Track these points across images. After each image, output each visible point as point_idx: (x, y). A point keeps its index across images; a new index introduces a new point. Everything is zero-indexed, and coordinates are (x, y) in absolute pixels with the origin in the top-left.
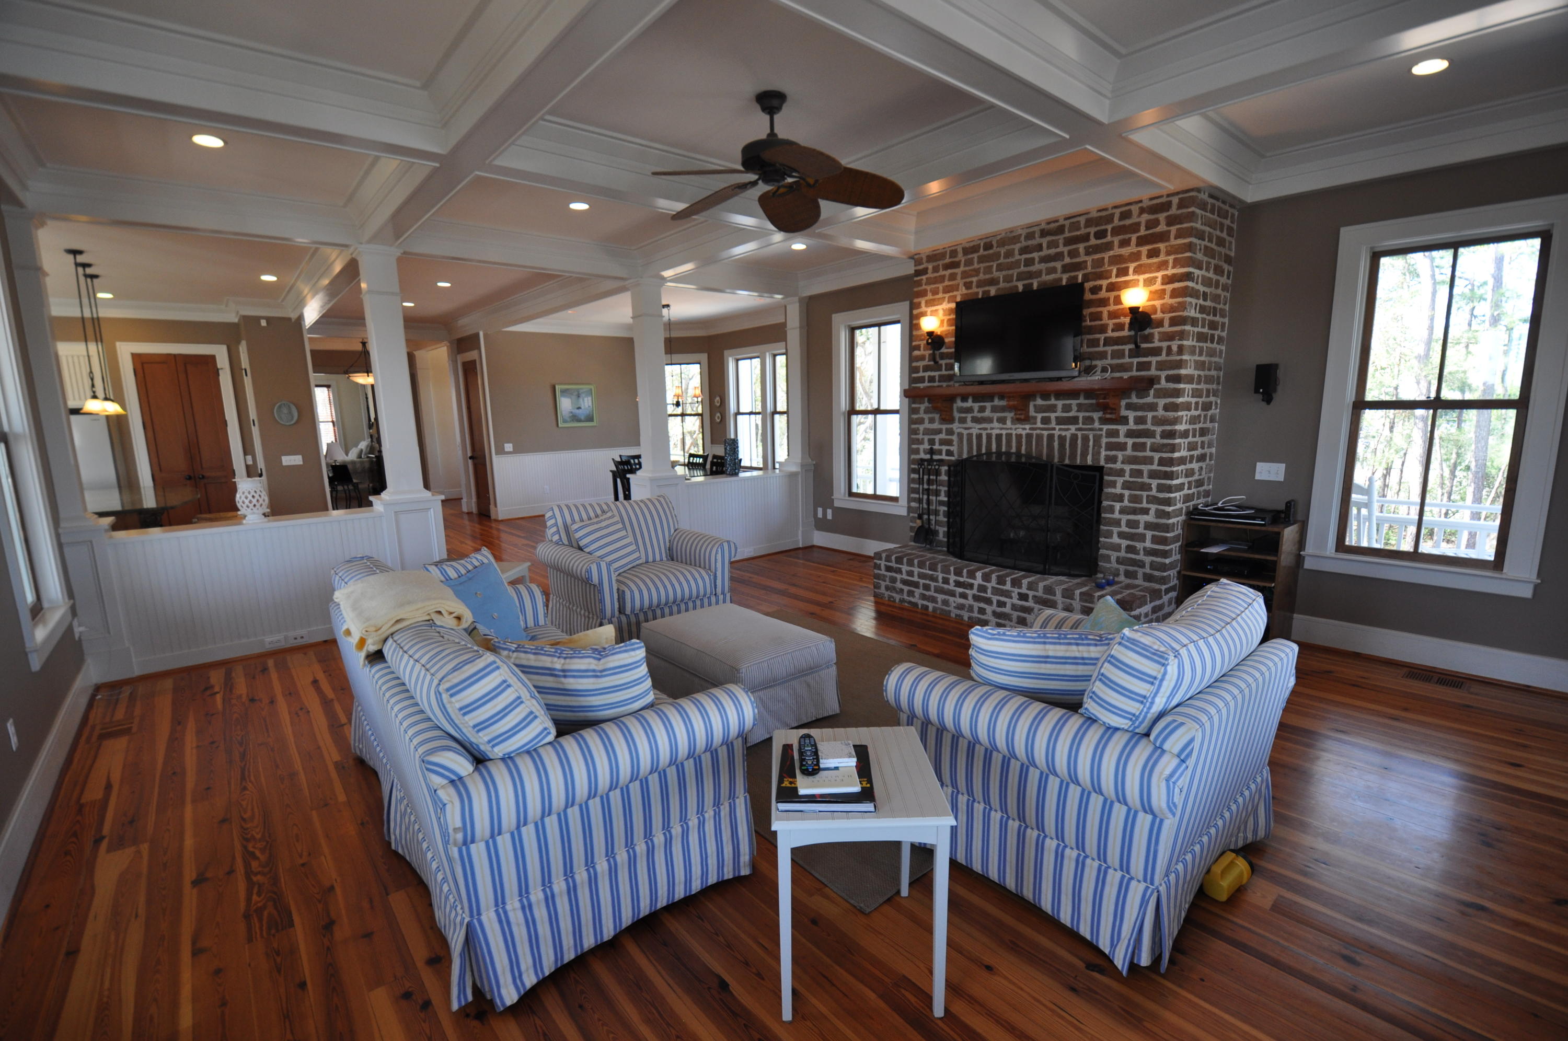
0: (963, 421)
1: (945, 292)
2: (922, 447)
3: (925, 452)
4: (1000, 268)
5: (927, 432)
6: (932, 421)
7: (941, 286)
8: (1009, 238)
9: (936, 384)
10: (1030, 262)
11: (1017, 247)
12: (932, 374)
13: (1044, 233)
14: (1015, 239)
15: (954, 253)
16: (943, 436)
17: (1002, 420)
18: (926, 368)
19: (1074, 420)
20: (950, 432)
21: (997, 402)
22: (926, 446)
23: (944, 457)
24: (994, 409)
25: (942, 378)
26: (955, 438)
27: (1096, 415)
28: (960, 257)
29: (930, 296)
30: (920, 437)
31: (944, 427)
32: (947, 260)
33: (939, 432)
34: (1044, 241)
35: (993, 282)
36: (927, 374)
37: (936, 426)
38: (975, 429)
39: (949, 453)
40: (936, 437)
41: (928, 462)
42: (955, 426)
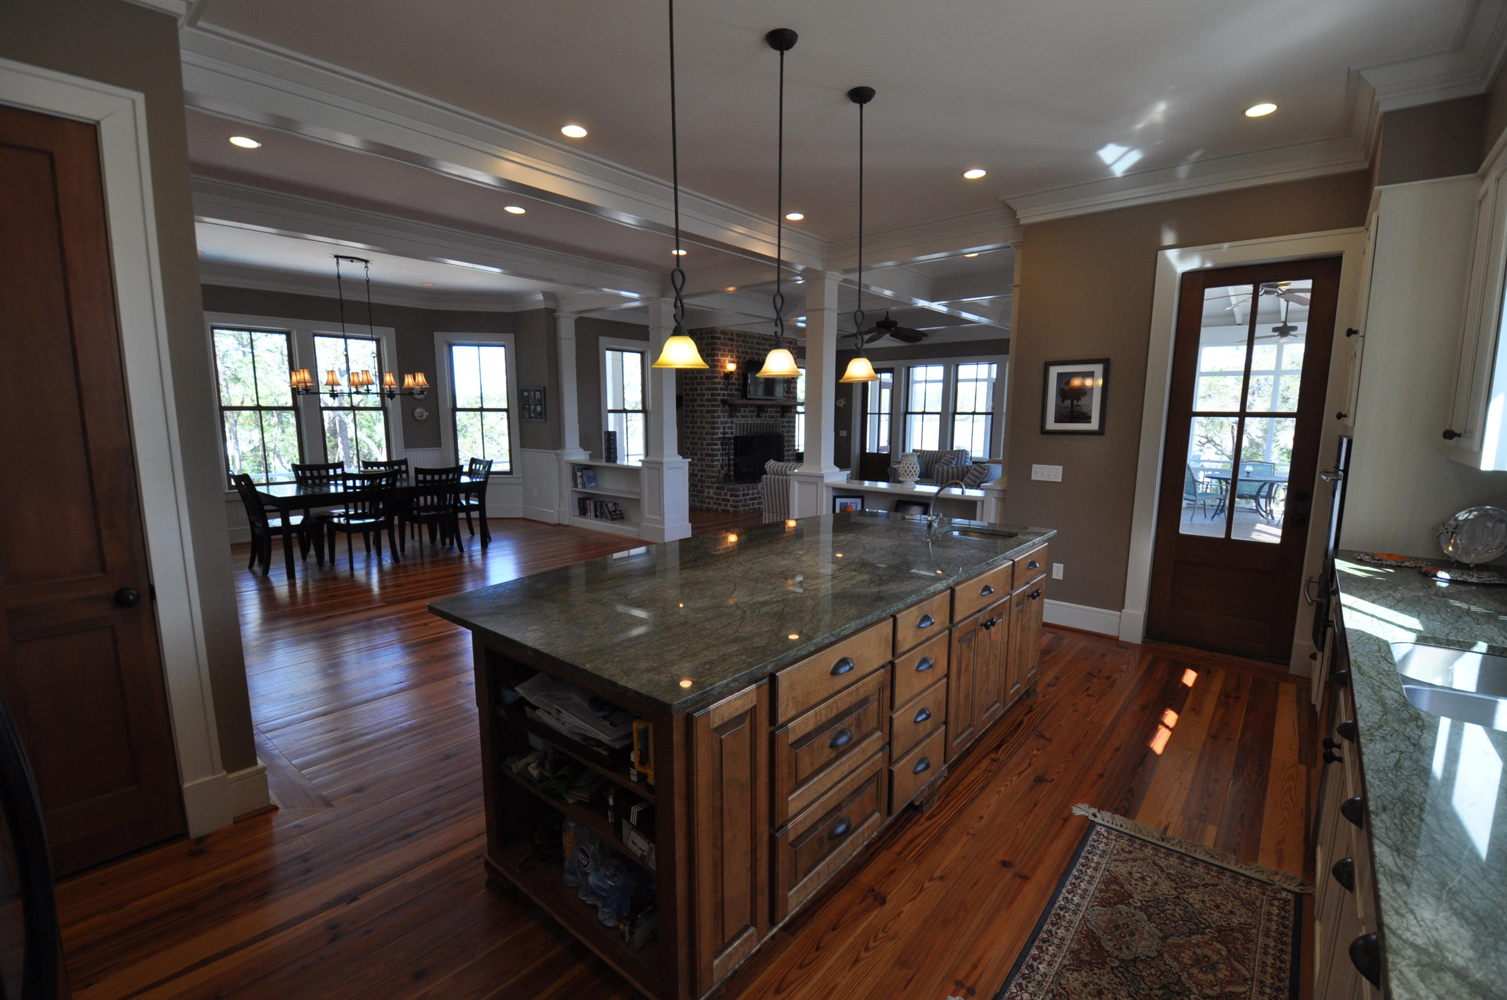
0: (737, 417)
1: (729, 352)
2: (719, 431)
3: (721, 434)
4: (749, 348)
5: (722, 423)
6: (724, 417)
7: (727, 348)
8: (752, 336)
9: (726, 398)
10: (759, 349)
11: (755, 341)
12: (724, 392)
13: (763, 339)
14: (754, 337)
15: (732, 334)
16: (729, 425)
17: (752, 417)
18: (722, 389)
19: (772, 417)
20: (732, 422)
21: (750, 408)
22: (722, 430)
23: (730, 436)
24: (750, 412)
25: (729, 395)
26: (734, 425)
27: (779, 415)
28: (735, 337)
29: (722, 352)
30: (719, 425)
31: (729, 420)
32: (730, 337)
33: (727, 422)
34: (763, 342)
35: (747, 353)
36: (722, 392)
37: (726, 419)
38: (742, 421)
39: (732, 433)
40: (726, 425)
41: (723, 438)
42: (734, 419)
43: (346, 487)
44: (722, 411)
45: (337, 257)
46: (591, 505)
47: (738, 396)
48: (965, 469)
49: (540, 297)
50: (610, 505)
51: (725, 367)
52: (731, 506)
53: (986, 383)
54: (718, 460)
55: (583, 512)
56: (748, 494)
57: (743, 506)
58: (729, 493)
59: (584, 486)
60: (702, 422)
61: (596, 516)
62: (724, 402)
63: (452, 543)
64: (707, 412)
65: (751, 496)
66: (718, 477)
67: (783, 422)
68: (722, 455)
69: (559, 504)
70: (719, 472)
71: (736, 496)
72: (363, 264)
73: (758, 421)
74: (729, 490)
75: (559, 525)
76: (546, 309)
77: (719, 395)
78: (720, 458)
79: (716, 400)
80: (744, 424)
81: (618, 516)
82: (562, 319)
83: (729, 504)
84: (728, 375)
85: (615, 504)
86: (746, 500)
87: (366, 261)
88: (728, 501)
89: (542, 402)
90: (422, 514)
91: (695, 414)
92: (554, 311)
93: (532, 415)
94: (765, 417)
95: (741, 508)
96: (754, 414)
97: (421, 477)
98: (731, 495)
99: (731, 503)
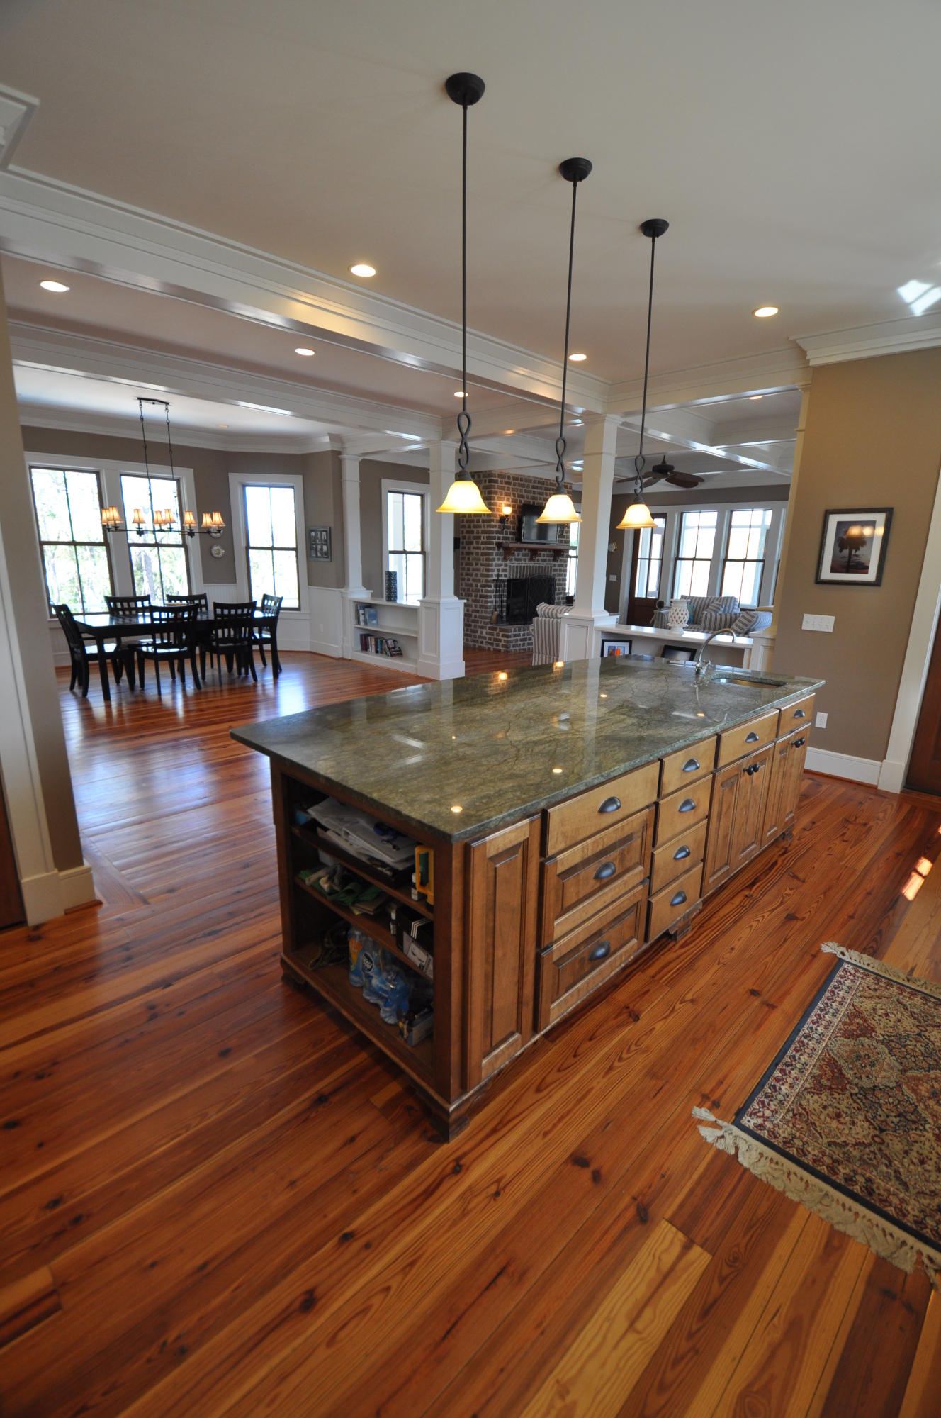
0: (511, 560)
1: (505, 495)
2: (494, 573)
3: (495, 576)
4: (526, 491)
5: (497, 565)
6: (498, 559)
7: (503, 492)
8: (528, 480)
9: (501, 541)
10: (534, 492)
11: (531, 484)
12: (500, 535)
13: (539, 482)
14: (530, 481)
15: (509, 478)
16: (503, 567)
17: (525, 560)
18: (497, 532)
19: (545, 560)
20: (506, 565)
21: (523, 552)
22: (496, 573)
23: (503, 578)
24: (523, 555)
25: (504, 538)
26: (508, 568)
27: (551, 558)
28: (511, 480)
29: (498, 495)
30: (493, 568)
31: (503, 563)
32: (506, 480)
33: (501, 565)
34: (539, 485)
35: (523, 497)
36: (497, 535)
37: (500, 562)
38: (516, 564)
39: (505, 576)
40: (500, 568)
41: (497, 581)
42: (508, 562)
43: (153, 619)
44: (497, 554)
45: (140, 399)
46: (372, 641)
47: (512, 539)
48: (733, 616)
49: (327, 439)
50: (390, 642)
51: (499, 510)
52: (503, 646)
53: (759, 530)
54: (491, 602)
55: (365, 647)
56: (519, 635)
57: (513, 646)
58: (501, 634)
59: (366, 623)
60: (477, 564)
61: (377, 652)
62: (499, 545)
63: (247, 673)
64: (482, 554)
65: (522, 637)
66: (491, 618)
67: (555, 566)
68: (495, 597)
69: (343, 640)
70: (492, 613)
71: (508, 636)
72: (163, 406)
73: (531, 564)
74: (501, 630)
75: (343, 659)
76: (333, 451)
77: (494, 538)
78: (493, 599)
79: (492, 543)
80: (517, 567)
81: (396, 652)
82: (347, 461)
83: (500, 644)
84: (503, 519)
85: (394, 641)
86: (517, 641)
87: (167, 404)
88: (500, 641)
89: (328, 542)
90: (220, 645)
91: (471, 557)
92: (340, 453)
93: (319, 555)
94: (538, 560)
95: (512, 648)
96: (528, 558)
97: (219, 611)
98: (503, 636)
99: (503, 643)
